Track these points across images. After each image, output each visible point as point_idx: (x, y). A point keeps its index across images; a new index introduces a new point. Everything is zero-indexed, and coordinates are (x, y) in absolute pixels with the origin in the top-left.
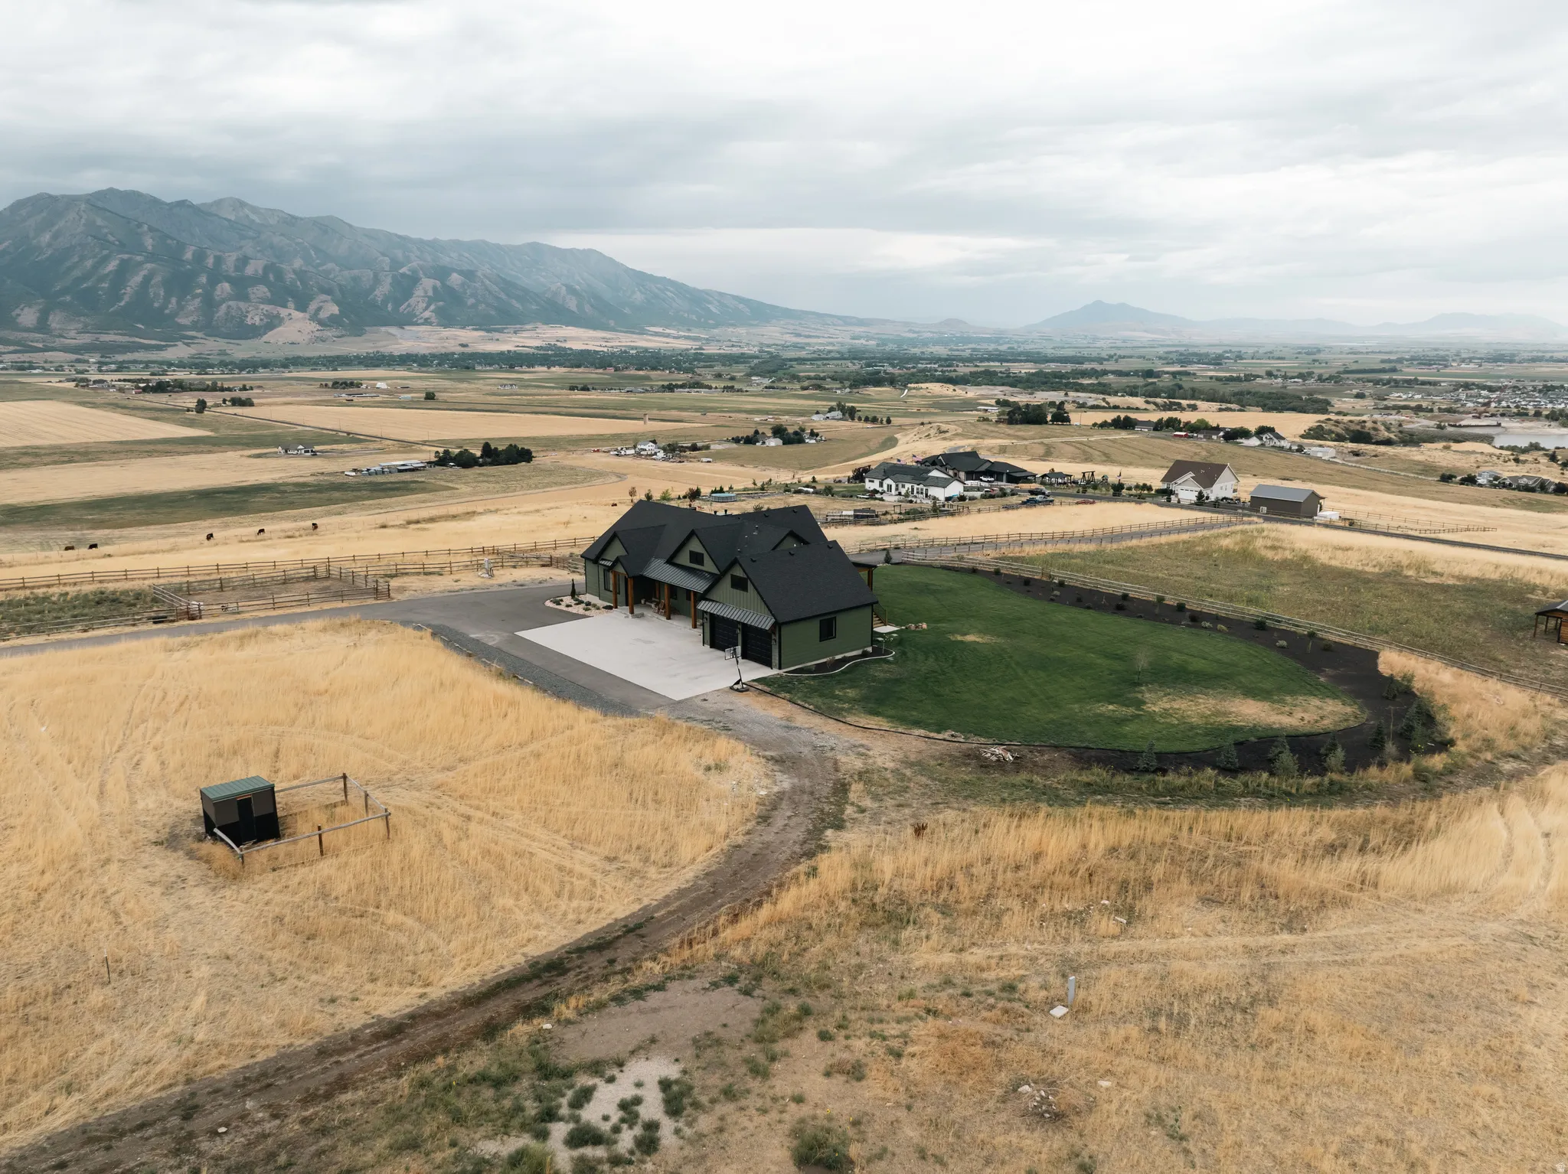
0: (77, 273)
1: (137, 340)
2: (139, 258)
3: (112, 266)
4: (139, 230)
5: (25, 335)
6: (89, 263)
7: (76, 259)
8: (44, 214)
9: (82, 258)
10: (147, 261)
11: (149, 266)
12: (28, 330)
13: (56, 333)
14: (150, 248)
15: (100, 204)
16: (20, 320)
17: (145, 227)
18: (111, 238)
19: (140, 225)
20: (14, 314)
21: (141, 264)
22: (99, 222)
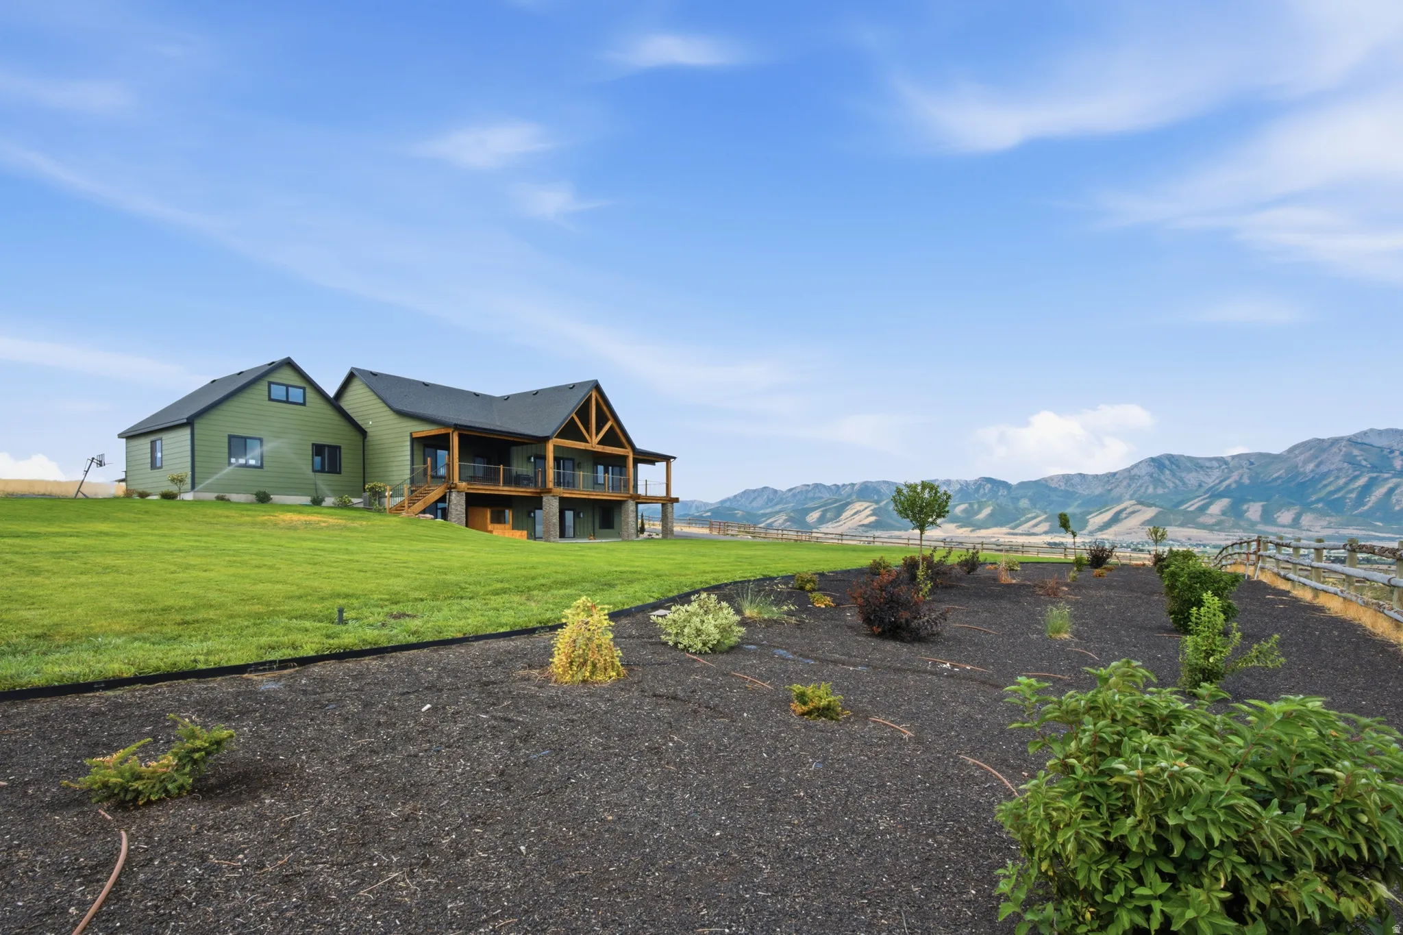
0: (1331, 488)
1: (1374, 533)
2: (1386, 475)
3: (1362, 481)
4: (1391, 456)
5: (1281, 529)
6: (1341, 482)
7: (1332, 479)
8: (1312, 452)
9: (1338, 478)
10: (1394, 476)
11: (1395, 480)
12: (1284, 526)
13: (1305, 528)
14: (1398, 468)
15: (1359, 440)
16: (1279, 520)
17: (1397, 453)
18: (1364, 463)
19: (1392, 452)
20: (1275, 516)
21: (1387, 479)
22: (1356, 452)
